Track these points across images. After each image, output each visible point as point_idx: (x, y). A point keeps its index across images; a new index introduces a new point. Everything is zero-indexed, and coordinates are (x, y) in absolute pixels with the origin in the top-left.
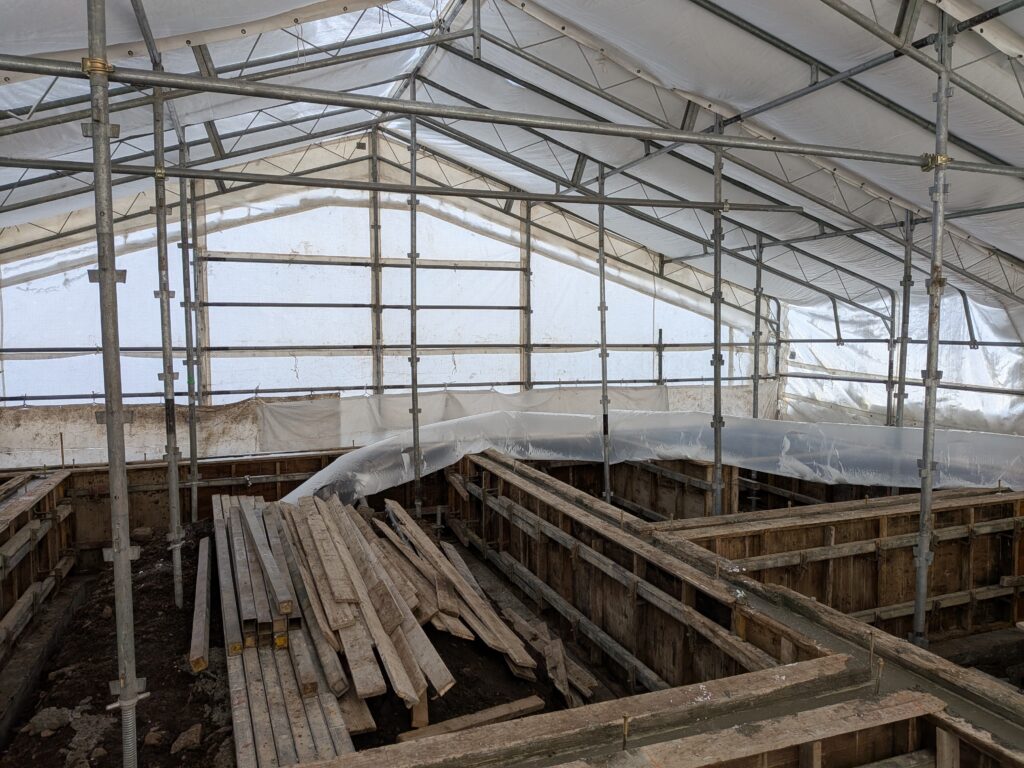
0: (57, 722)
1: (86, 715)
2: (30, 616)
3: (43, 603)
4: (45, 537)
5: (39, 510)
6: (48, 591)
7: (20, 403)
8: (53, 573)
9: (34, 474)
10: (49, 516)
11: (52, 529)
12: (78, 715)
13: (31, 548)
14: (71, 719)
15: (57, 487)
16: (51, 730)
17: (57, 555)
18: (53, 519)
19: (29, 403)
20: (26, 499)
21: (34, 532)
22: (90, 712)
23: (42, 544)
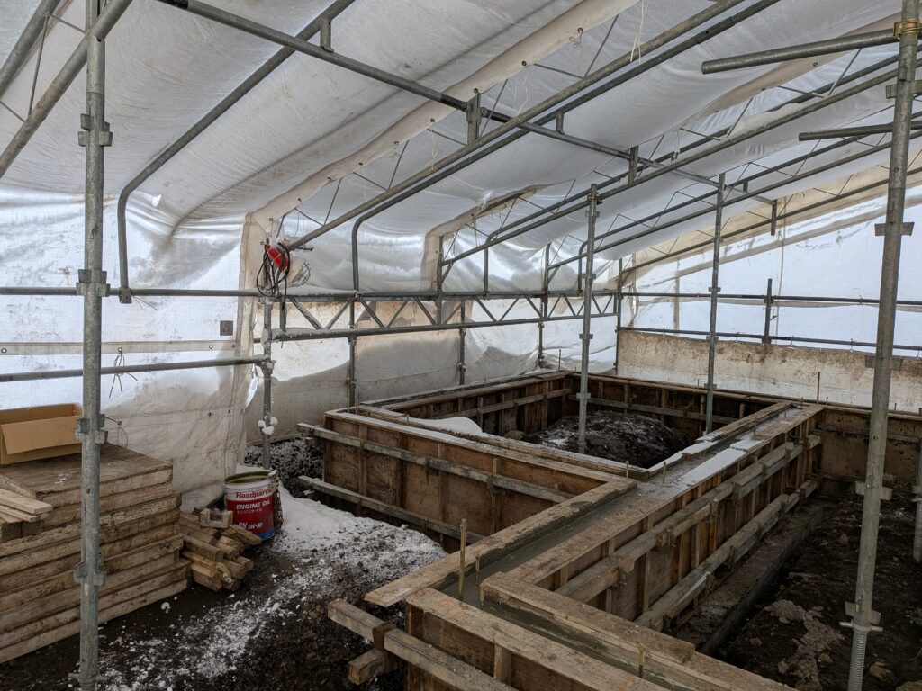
0: (793, 615)
1: (817, 620)
2: (776, 520)
3: (788, 513)
4: (796, 458)
5: (793, 435)
6: (793, 504)
7: (788, 342)
8: (798, 491)
9: (793, 404)
10: (801, 442)
11: (802, 454)
12: (810, 618)
13: (783, 464)
14: (804, 618)
15: (810, 418)
16: (788, 619)
17: (803, 476)
18: (805, 445)
19: (795, 343)
20: (786, 423)
21: (788, 452)
22: (820, 620)
23: (793, 463)
